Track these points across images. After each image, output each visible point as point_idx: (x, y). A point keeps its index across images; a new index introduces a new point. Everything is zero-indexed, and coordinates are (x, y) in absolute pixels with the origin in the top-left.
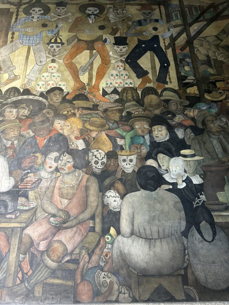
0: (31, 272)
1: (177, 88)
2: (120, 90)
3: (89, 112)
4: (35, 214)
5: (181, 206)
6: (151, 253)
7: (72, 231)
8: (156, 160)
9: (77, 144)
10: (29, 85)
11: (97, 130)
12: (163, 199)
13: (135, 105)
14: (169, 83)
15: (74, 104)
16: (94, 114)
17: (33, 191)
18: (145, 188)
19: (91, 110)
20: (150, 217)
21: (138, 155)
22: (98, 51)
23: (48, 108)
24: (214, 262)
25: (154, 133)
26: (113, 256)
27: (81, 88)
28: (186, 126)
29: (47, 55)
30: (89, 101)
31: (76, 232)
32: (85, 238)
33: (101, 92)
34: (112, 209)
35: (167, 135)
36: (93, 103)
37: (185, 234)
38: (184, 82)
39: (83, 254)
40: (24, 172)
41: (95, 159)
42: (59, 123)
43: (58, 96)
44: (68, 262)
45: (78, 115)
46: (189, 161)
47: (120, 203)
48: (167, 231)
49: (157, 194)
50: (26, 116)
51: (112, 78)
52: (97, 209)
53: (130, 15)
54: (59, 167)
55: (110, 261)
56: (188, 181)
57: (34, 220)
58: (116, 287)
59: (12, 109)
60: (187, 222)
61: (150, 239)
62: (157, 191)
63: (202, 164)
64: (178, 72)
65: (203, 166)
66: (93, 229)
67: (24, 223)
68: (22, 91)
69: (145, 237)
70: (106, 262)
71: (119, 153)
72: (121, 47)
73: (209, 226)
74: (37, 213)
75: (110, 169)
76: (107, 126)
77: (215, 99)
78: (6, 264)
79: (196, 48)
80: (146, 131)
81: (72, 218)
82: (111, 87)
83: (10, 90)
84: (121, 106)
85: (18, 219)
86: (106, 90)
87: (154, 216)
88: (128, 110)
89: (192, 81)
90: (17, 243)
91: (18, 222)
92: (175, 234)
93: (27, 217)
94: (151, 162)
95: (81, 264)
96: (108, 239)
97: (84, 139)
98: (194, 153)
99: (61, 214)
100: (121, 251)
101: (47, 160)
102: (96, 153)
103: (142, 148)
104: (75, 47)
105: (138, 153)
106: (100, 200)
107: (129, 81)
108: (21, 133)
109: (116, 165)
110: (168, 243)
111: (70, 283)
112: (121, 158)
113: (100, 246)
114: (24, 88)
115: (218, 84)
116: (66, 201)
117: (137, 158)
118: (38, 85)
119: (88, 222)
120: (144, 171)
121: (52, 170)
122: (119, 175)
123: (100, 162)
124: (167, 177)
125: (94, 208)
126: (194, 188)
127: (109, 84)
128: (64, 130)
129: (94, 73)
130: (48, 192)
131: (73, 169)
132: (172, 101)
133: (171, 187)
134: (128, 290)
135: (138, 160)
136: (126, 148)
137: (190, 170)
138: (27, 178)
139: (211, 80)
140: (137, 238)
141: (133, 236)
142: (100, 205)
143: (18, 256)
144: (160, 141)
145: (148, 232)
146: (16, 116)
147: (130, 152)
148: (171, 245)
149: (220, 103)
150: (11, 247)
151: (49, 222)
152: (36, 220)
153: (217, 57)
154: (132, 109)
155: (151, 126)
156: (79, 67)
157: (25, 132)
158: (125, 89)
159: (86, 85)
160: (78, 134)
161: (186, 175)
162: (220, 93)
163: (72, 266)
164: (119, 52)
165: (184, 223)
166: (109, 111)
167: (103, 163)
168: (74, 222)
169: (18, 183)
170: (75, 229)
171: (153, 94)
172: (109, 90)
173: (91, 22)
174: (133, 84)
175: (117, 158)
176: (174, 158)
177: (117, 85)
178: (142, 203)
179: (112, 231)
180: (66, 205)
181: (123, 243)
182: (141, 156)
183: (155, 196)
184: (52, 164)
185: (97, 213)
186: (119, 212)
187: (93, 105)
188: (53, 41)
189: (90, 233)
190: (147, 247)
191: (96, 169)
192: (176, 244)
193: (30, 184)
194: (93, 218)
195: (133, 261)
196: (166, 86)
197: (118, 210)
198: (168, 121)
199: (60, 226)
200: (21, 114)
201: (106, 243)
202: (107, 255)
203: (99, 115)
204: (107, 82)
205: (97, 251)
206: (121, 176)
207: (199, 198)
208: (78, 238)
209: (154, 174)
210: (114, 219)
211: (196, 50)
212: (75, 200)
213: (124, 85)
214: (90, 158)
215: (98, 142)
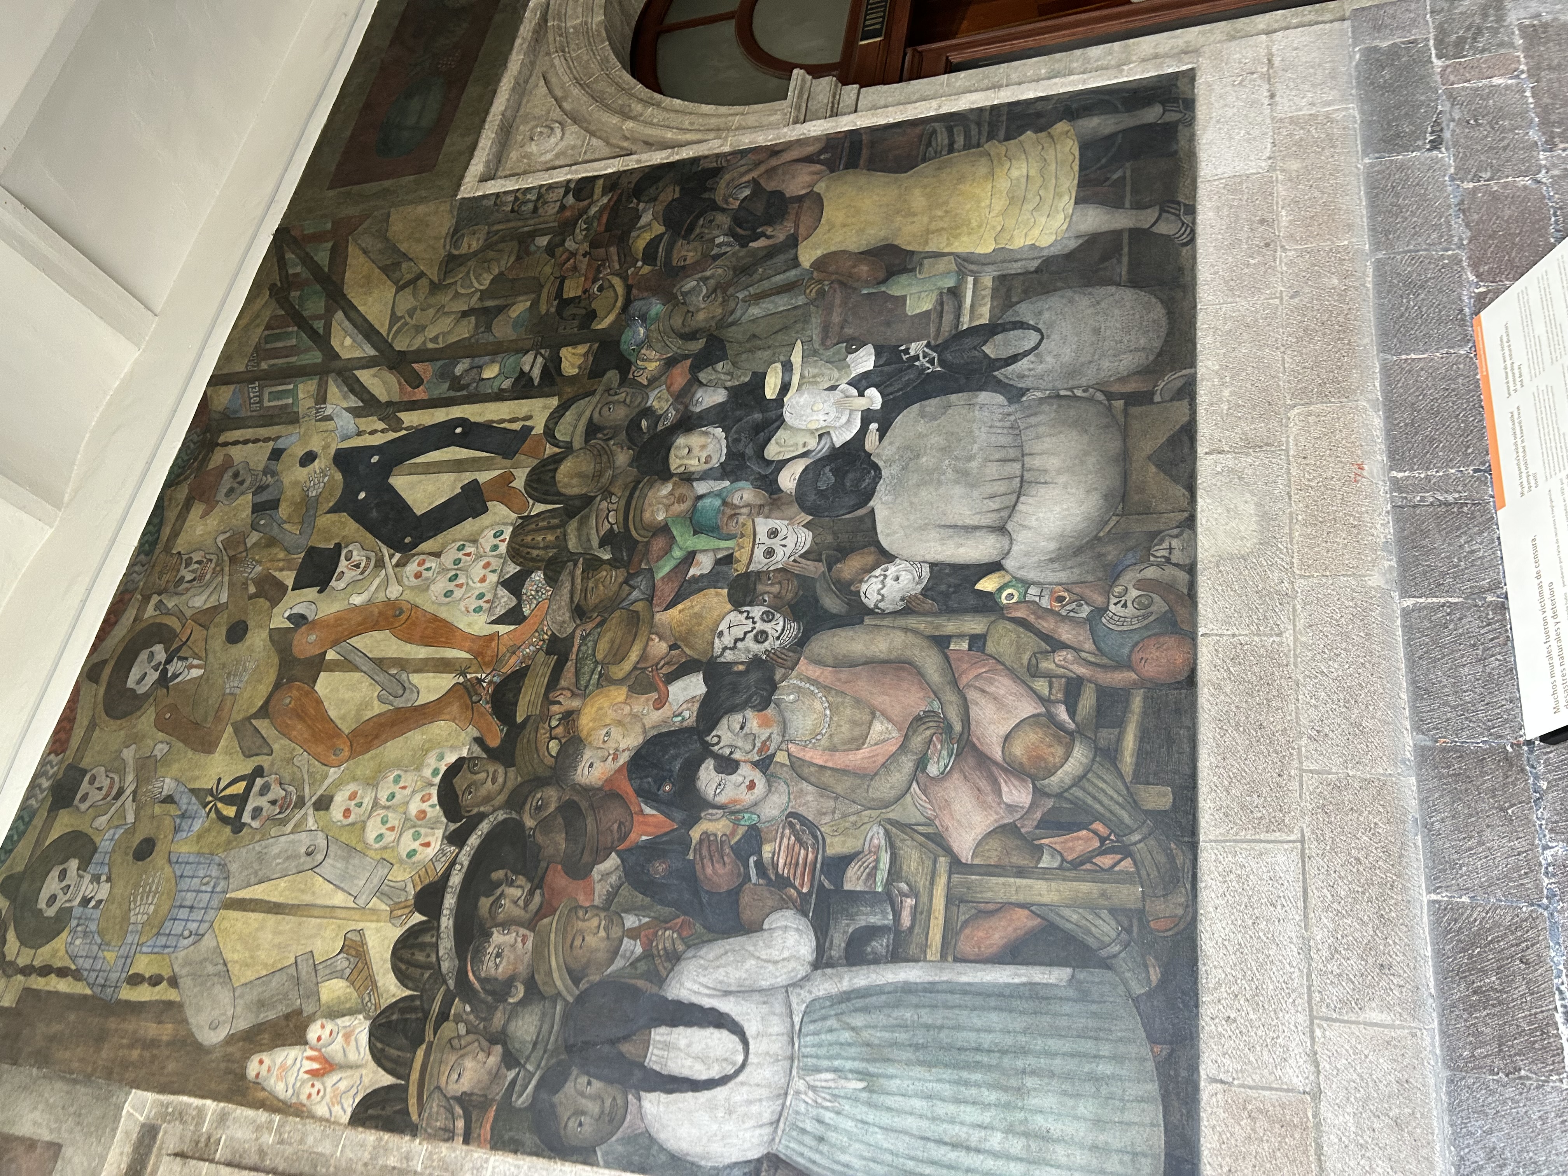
0: (1098, 826)
1: (554, 402)
2: (512, 569)
3: (570, 665)
4: (909, 826)
5: (932, 404)
6: (1062, 479)
7: (977, 704)
8: (783, 464)
9: (682, 700)
10: (404, 890)
11: (644, 640)
12: (908, 448)
13: (583, 522)
14: (527, 423)
15: (528, 718)
16: (583, 648)
17: (828, 841)
18: (869, 495)
19: (567, 660)
20: (957, 482)
21: (759, 514)
22: (335, 643)
23: (520, 809)
24: (1097, 331)
25: (692, 469)
26: (1064, 580)
27: (471, 697)
28: (689, 381)
29: (289, 827)
30: (528, 667)
31: (983, 691)
32: (1003, 664)
33: (503, 629)
34: (920, 588)
35: (706, 433)
36: (541, 656)
37: (1014, 394)
38: (536, 382)
39: (1053, 666)
40: (754, 878)
41: (749, 642)
42: (591, 765)
43: (483, 775)
44: (1072, 713)
45: (575, 703)
46: (802, 377)
47: (904, 565)
48: (1003, 440)
49: (890, 462)
50: (531, 893)
51: (458, 593)
52: (915, 632)
53: (221, 538)
54: (757, 758)
55: (1077, 590)
56: (861, 383)
57: (930, 830)
58: (1151, 573)
59: (490, 950)
60: (981, 389)
61: (1022, 482)
62: (881, 464)
63: (817, 346)
64: (500, 396)
65: (823, 343)
66: (977, 642)
67: (935, 862)
68: (418, 918)
69: (1014, 497)
70: (1081, 599)
71: (741, 568)
72: (343, 564)
73: (999, 338)
74: (908, 822)
75: (790, 595)
76: (639, 606)
77: (619, 304)
78: (1066, 912)
79: (424, 343)
80: (683, 490)
81: (936, 705)
82: (495, 595)
83: (403, 967)
84: (575, 565)
85: (922, 883)
86: (500, 611)
87: (956, 471)
88: (595, 542)
89: (540, 360)
90: (1001, 880)
91: (932, 883)
92: (1012, 418)
93: (915, 855)
94: (788, 480)
95: (1081, 670)
96: (1011, 596)
97: (671, 678)
98: (779, 365)
99: (917, 742)
100: (1052, 560)
101: (722, 799)
102: (728, 640)
103: (736, 501)
104: (287, 726)
105: (750, 514)
106: (886, 622)
107: (487, 540)
108: (596, 903)
109: (779, 576)
110: (1037, 438)
111: (1137, 703)
112: (760, 562)
113: (1032, 619)
114: (407, 911)
115: (572, 290)
116: (878, 727)
117: (767, 517)
118: (412, 854)
119: (952, 656)
120: (812, 497)
121: (764, 780)
122: (814, 569)
123: (760, 626)
124: (841, 438)
125: (911, 638)
126: (886, 369)
127: (481, 602)
128: (623, 746)
129: (423, 652)
130: (839, 789)
131: (770, 711)
132: (596, 415)
133: (874, 426)
134: (1162, 541)
135: (776, 513)
136: (727, 549)
137: (831, 374)
138: (775, 866)
139: (553, 310)
140: (1016, 517)
141: (1010, 527)
142: (902, 622)
143: (1046, 874)
144: (725, 451)
145: (1000, 487)
146: (522, 931)
147: (742, 535)
148: (1042, 429)
149: (635, 291)
150: (1014, 899)
151: (944, 776)
152: (930, 822)
153: (477, 290)
154: (594, 531)
155: (665, 475)
156: (378, 708)
157: (598, 887)
158: (515, 552)
159: (461, 680)
160: (647, 700)
161: (844, 386)
162: (601, 289)
163: (1087, 701)
164: (362, 573)
165: (984, 397)
166: (583, 603)
167: (767, 617)
168: (950, 696)
169: (790, 897)
170: (972, 695)
171: (556, 470)
172: (506, 601)
173: (196, 673)
174: (502, 528)
175: (758, 573)
176: (787, 416)
177: (493, 578)
178: (912, 503)
179: (987, 585)
180: (890, 726)
181: (1027, 554)
182: (761, 506)
183: (895, 469)
184: (741, 779)
185: (929, 631)
186: (932, 565)
187: (548, 653)
188: (230, 811)
189: (990, 648)
190: (1042, 490)
191: (784, 637)
192: (1041, 418)
193: (803, 852)
194: (941, 642)
195: (1080, 527)
196: (539, 429)
197: (926, 571)
198: (660, 427)
199: (958, 742)
200: (518, 912)
201: (1023, 601)
202: (1060, 599)
203: (589, 634)
204: (471, 609)
205: (1046, 625)
206: (820, 561)
207: (916, 358)
208: (1003, 686)
209: (827, 469)
210: (951, 580)
211: (430, 346)
212: (879, 700)
213: (500, 556)
214: (743, 657)
215: (690, 632)
